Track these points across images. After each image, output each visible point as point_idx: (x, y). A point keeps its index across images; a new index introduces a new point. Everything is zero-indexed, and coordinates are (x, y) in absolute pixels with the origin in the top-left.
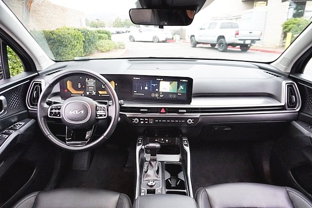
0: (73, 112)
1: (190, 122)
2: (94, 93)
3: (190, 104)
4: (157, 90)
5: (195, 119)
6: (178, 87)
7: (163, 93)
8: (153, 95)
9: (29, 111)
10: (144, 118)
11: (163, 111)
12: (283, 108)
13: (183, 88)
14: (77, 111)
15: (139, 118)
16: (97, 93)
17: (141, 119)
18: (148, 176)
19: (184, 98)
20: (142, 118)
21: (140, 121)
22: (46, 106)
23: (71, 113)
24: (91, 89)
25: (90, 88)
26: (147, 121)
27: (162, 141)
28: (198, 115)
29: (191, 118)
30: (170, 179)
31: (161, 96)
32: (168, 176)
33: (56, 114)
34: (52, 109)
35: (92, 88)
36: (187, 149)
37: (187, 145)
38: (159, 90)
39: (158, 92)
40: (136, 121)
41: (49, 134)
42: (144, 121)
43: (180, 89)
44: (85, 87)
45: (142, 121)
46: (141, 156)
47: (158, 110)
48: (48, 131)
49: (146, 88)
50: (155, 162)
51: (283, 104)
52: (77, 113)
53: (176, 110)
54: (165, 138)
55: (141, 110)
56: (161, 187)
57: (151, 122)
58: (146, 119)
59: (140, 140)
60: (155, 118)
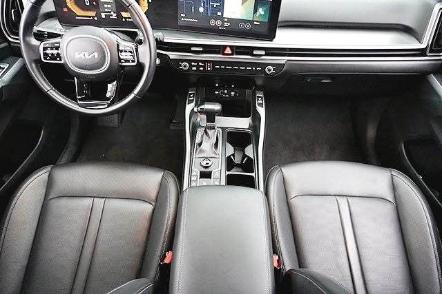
0: (81, 55)
1: (269, 70)
2: (114, 16)
3: (271, 41)
4: (219, 14)
5: (278, 66)
6: (255, 11)
7: (230, 20)
8: (212, 23)
9: (12, 44)
10: (197, 61)
11: (228, 51)
12: (422, 52)
13: (263, 13)
14: (87, 54)
15: (189, 61)
16: (119, 16)
17: (193, 64)
18: (201, 151)
19: (264, 30)
20: (195, 61)
21: (191, 66)
22: (34, 42)
23: (77, 56)
24: (108, 8)
25: (105, 6)
26: (201, 66)
27: (225, 94)
28: (282, 60)
29: (272, 65)
30: (233, 155)
31: (226, 25)
32: (230, 150)
33: (53, 57)
34: (45, 49)
35: (109, 6)
36: (262, 111)
37: (261, 105)
38: (222, 14)
39: (221, 18)
40: (185, 66)
41: (49, 89)
42: (198, 66)
43: (258, 14)
44: (97, 3)
45: (194, 66)
46: (192, 119)
47: (220, 49)
48: (47, 83)
50: (213, 131)
51: (423, 46)
52: (87, 56)
53: (248, 51)
54: (230, 90)
55: (193, 49)
56: (220, 169)
57: (209, 69)
58: (200, 64)
59: (191, 94)
60: (214, 63)
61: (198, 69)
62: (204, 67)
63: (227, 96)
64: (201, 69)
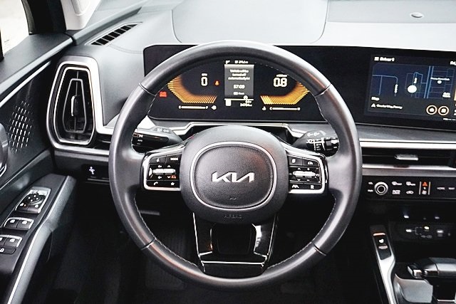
0: (224, 178)
2: (247, 102)
4: (446, 95)
8: (432, 110)
10: (402, 179)
14: (234, 175)
15: (388, 180)
16: (257, 103)
17: (394, 183)
20: (398, 179)
21: (392, 188)
22: (134, 155)
23: (215, 179)
24: (238, 90)
25: (235, 87)
26: (410, 188)
27: (427, 234)
33: (165, 181)
34: (153, 166)
35: (242, 87)
38: (452, 95)
39: (451, 102)
40: (381, 189)
41: (149, 240)
42: (404, 188)
44: (222, 84)
45: (396, 188)
48: (147, 232)
49: (412, 89)
52: (234, 180)
54: (435, 225)
55: (399, 158)
57: (424, 193)
58: (409, 184)
59: (380, 237)
60: (435, 181)
61: (403, 192)
62: (415, 189)
63: (430, 237)
64: (410, 192)
